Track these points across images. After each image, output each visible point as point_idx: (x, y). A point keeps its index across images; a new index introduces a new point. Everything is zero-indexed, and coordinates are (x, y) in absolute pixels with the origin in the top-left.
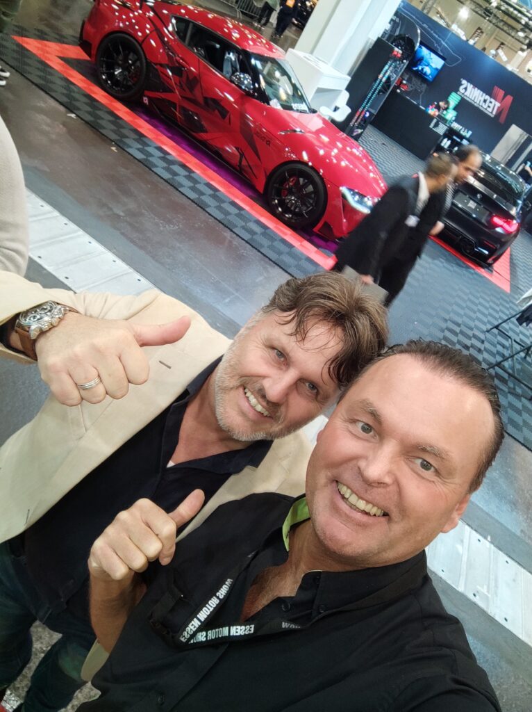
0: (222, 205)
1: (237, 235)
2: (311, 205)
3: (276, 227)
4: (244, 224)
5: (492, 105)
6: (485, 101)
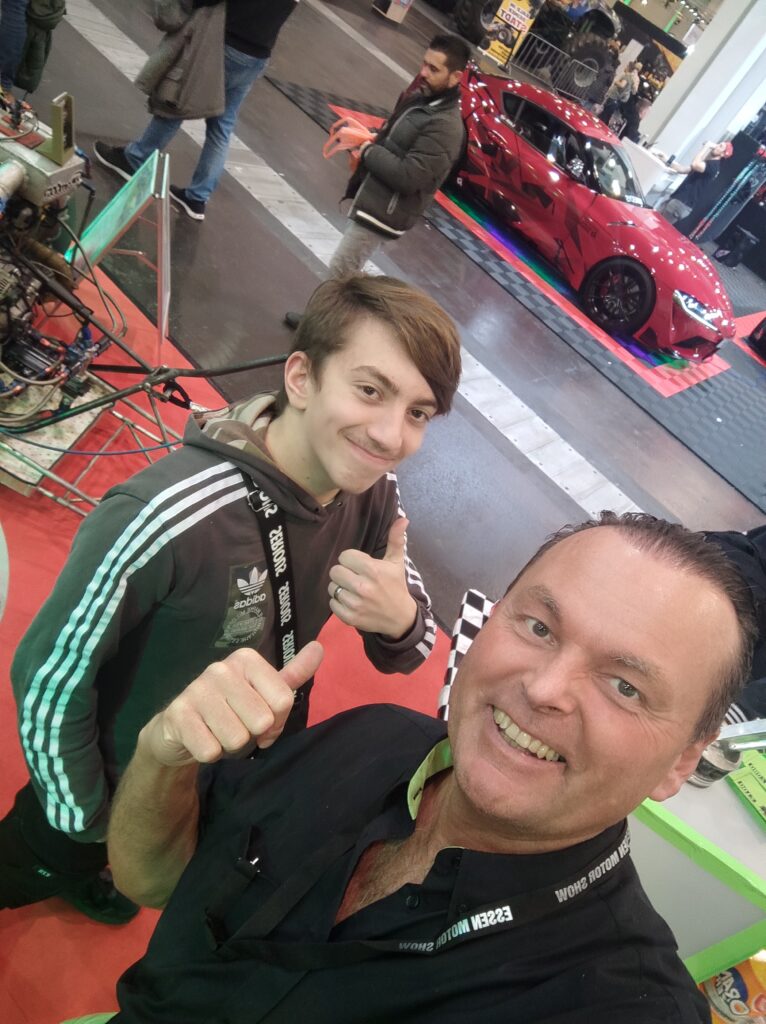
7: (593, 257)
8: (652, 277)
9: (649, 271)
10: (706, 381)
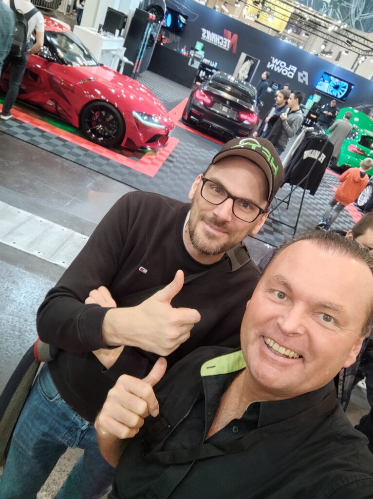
0: (50, 141)
1: (66, 159)
2: (115, 128)
3: (94, 149)
4: (69, 150)
5: (225, 43)
6: (221, 41)
7: (79, 106)
8: (117, 109)
9: (114, 106)
10: (170, 155)
